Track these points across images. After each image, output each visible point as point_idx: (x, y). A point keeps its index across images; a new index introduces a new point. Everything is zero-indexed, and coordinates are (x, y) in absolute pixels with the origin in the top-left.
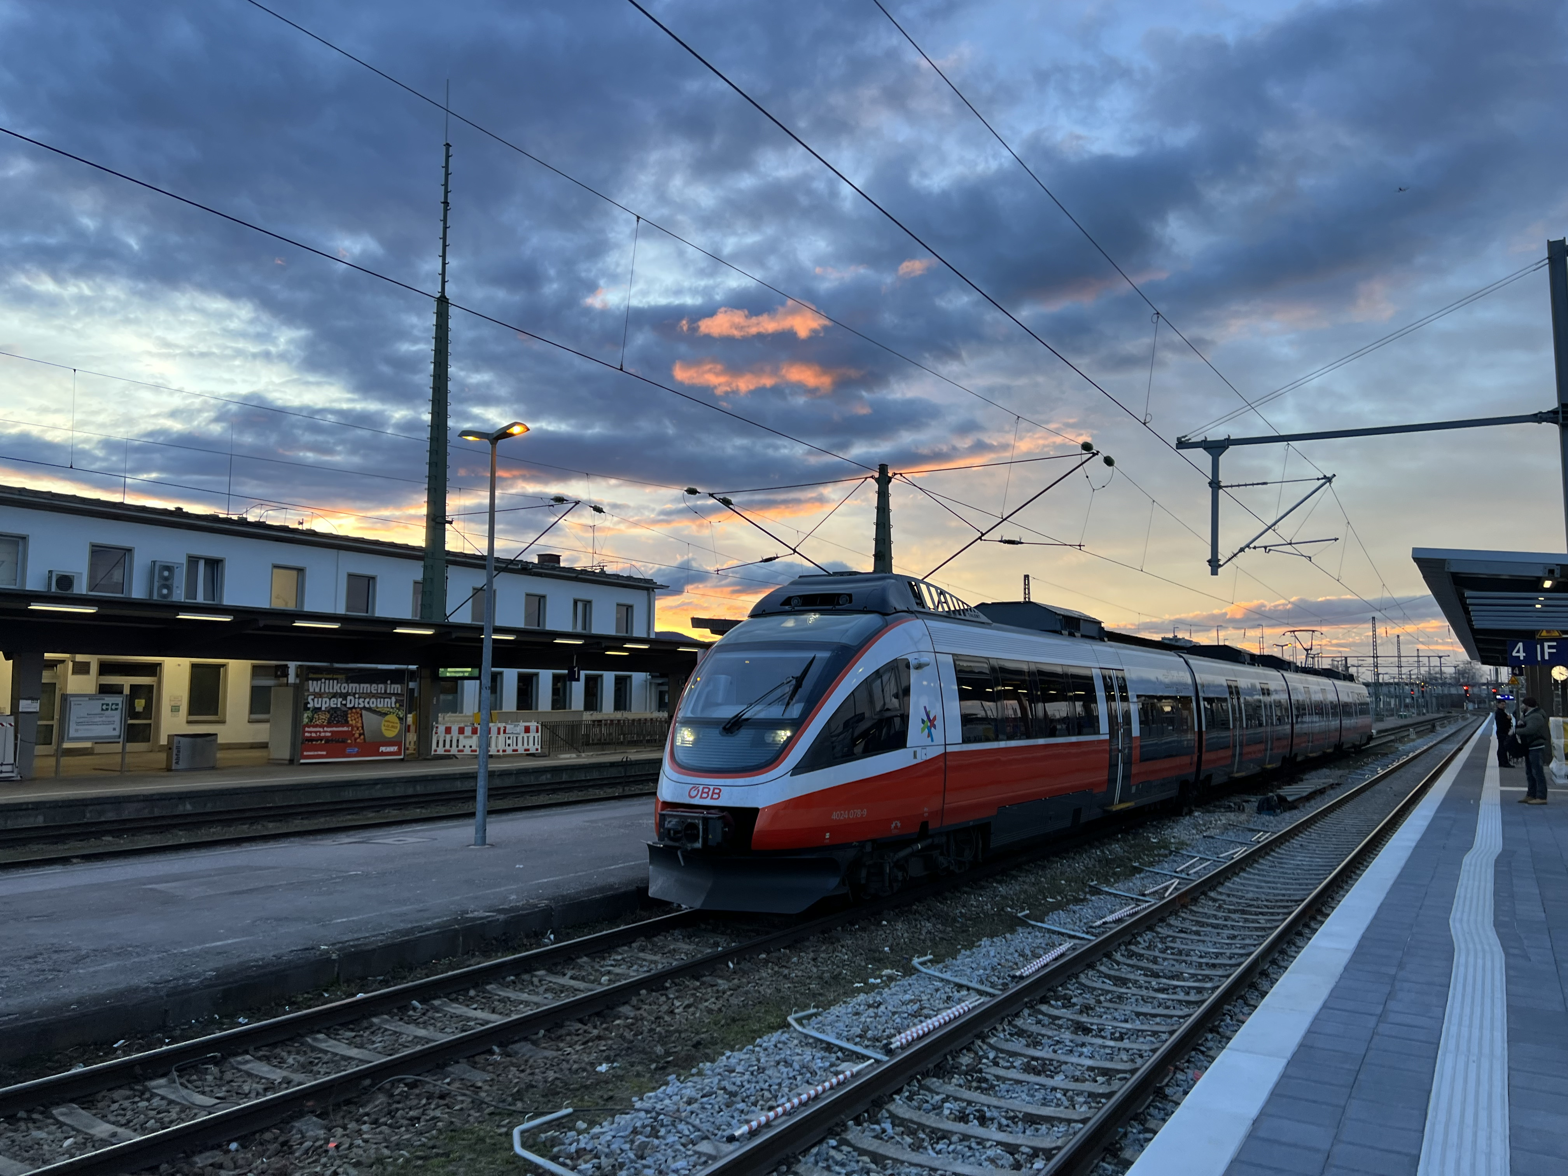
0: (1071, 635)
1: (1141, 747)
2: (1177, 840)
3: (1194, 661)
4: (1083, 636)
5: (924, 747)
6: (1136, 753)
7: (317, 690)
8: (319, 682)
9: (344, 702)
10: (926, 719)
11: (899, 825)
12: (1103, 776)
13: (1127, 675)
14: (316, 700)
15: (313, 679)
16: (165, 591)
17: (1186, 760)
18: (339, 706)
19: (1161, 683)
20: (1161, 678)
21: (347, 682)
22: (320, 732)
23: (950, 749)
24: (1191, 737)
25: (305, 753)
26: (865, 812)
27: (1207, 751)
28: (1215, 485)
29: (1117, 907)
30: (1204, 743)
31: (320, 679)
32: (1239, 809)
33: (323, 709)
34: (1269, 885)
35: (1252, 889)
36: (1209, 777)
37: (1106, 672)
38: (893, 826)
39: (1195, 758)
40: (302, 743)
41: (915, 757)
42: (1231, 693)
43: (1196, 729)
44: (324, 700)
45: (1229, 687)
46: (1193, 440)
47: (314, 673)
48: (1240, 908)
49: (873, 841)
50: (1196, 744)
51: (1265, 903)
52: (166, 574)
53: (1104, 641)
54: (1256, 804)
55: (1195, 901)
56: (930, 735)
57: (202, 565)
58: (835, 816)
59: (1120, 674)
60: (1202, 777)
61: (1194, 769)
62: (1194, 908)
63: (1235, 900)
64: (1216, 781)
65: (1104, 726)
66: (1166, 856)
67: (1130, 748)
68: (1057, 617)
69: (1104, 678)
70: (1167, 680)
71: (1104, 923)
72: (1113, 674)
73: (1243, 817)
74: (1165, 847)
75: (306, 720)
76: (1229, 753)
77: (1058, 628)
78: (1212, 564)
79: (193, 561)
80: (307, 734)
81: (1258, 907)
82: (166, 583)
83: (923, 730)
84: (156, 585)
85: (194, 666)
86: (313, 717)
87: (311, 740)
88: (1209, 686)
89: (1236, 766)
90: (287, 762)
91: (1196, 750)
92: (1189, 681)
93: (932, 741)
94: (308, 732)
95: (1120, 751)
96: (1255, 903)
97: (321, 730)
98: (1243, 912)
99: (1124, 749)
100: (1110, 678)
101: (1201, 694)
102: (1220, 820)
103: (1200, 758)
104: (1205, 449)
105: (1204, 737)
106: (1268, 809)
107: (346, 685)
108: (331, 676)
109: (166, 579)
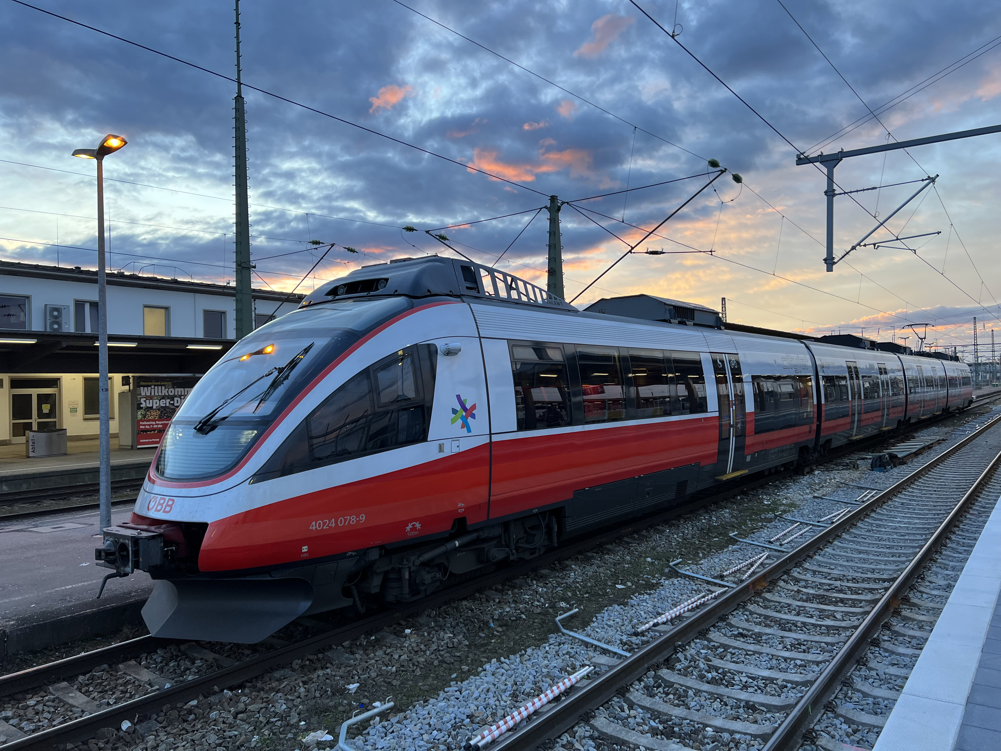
0: (682, 323)
1: (756, 421)
2: (789, 501)
3: (814, 346)
4: (695, 325)
5: (457, 439)
6: (750, 427)
7: (148, 394)
8: (149, 388)
9: (172, 402)
10: (458, 407)
11: (418, 525)
12: (713, 448)
13: (741, 359)
14: (147, 401)
15: (144, 386)
16: (56, 326)
17: (806, 428)
18: (168, 405)
19: (779, 365)
20: (779, 361)
21: (173, 388)
22: (153, 425)
23: (495, 438)
24: (810, 409)
25: (141, 441)
26: (363, 518)
27: (826, 421)
28: (830, 193)
29: (685, 597)
30: (823, 414)
31: (150, 386)
32: (854, 468)
33: (154, 407)
34: (861, 556)
35: (841, 562)
36: (829, 441)
37: (718, 357)
38: (408, 528)
39: (814, 427)
40: (138, 433)
41: (441, 449)
42: (850, 373)
43: (815, 403)
44: (155, 401)
45: (849, 368)
46: (811, 156)
47: (144, 382)
48: (821, 592)
49: (381, 547)
50: (816, 415)
51: (850, 584)
52: (56, 313)
53: (721, 329)
54: (870, 461)
55: (774, 583)
56: (465, 425)
57: (87, 307)
58: (314, 526)
59: (733, 358)
60: (822, 441)
61: (813, 436)
62: (768, 596)
63: (819, 580)
64: (834, 444)
65: (713, 405)
66: (770, 520)
67: (744, 423)
68: (668, 308)
69: (715, 362)
70: (785, 363)
71: (655, 625)
72: (726, 358)
73: (856, 474)
74: (773, 510)
75: (140, 417)
76: (848, 420)
77: (667, 317)
78: (828, 262)
79: (79, 305)
80: (141, 427)
81: (841, 591)
82: (57, 320)
83: (453, 421)
84: (48, 322)
85: (86, 379)
86: (146, 414)
87: (145, 431)
88: (828, 367)
89: (855, 430)
90: (130, 447)
91: (815, 420)
92: (809, 363)
93: (469, 431)
94: (142, 425)
95: (731, 426)
96: (838, 583)
97: (154, 423)
98: (823, 599)
99: (737, 424)
100: (722, 362)
101: (821, 374)
102: (835, 478)
103: (819, 427)
104: (821, 162)
105: (823, 408)
106: (880, 466)
107: (173, 390)
108: (159, 383)
109: (56, 317)
